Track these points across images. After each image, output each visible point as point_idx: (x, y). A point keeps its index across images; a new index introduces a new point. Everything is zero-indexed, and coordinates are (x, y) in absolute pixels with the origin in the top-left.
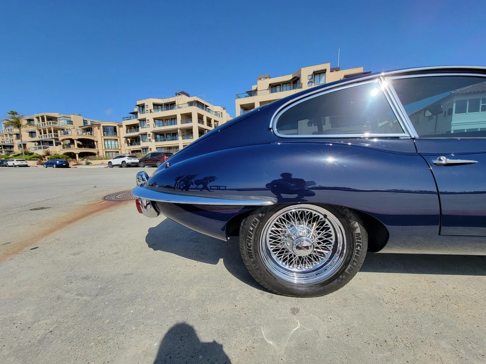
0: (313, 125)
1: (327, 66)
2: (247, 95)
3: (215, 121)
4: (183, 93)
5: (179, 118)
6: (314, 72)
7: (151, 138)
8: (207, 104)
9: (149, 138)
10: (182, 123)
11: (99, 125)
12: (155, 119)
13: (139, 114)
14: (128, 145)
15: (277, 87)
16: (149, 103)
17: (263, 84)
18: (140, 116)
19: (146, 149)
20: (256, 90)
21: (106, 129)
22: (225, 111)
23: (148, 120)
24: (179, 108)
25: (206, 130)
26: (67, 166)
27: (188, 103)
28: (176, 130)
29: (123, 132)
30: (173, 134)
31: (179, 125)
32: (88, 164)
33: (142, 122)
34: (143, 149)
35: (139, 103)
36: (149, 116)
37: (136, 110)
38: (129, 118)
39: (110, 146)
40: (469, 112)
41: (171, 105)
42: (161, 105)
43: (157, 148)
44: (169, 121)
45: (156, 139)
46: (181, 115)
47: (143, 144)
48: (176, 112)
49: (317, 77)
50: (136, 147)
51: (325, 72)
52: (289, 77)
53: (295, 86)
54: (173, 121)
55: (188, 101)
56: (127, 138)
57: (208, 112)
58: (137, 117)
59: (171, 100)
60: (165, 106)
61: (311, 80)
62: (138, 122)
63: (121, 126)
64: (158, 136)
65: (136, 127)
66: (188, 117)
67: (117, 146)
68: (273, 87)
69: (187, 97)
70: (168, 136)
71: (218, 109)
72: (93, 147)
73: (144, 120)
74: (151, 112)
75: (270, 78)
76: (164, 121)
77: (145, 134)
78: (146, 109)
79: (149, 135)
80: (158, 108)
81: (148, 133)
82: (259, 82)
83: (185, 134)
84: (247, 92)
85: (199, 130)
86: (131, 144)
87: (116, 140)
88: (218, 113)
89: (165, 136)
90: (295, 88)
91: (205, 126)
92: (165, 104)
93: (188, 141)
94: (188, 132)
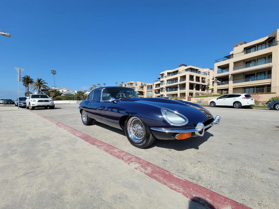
2: (225, 59)
3: (202, 78)
4: (183, 65)
5: (179, 79)
7: (165, 90)
8: (197, 68)
11: (146, 85)
12: (167, 80)
13: (161, 78)
14: (155, 94)
15: (252, 48)
16: (165, 73)
17: (238, 49)
18: (161, 80)
19: (162, 95)
20: (233, 55)
21: (148, 87)
23: (164, 81)
24: (180, 73)
25: (195, 84)
27: (185, 70)
28: (177, 85)
29: (154, 88)
30: (175, 88)
31: (179, 82)
35: (161, 73)
36: (165, 79)
37: (160, 76)
38: (157, 81)
39: (149, 94)
41: (176, 72)
42: (171, 73)
43: (167, 95)
44: (174, 81)
45: (167, 91)
46: (180, 77)
47: (161, 93)
48: (178, 76)
50: (159, 95)
54: (176, 80)
55: (185, 69)
56: (155, 90)
57: (199, 73)
59: (176, 69)
62: (160, 82)
63: (154, 85)
64: (168, 89)
65: (159, 85)
66: (184, 78)
67: (152, 94)
68: (247, 50)
69: (185, 67)
71: (206, 70)
72: (143, 95)
73: (162, 81)
74: (166, 77)
76: (172, 81)
77: (162, 88)
78: (164, 76)
80: (170, 75)
81: (164, 88)
82: (235, 48)
83: (182, 87)
84: (225, 57)
85: (190, 84)
86: (157, 93)
87: (152, 91)
88: (206, 73)
89: (172, 89)
90: (269, 46)
91: (195, 82)
92: (173, 72)
93: (183, 91)
94: (183, 86)
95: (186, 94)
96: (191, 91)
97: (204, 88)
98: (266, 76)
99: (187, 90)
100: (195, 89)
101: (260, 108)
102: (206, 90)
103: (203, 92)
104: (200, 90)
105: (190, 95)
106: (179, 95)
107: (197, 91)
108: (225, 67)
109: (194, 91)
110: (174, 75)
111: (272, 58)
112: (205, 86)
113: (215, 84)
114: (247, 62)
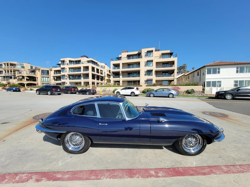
0: (147, 75)
1: (153, 49)
2: (117, 59)
3: (101, 70)
4: (85, 56)
5: (82, 69)
6: (147, 51)
7: (67, 77)
8: (97, 62)
9: (66, 77)
10: (83, 71)
11: (39, 69)
12: (69, 68)
13: (61, 65)
14: (55, 81)
15: (131, 57)
16: (67, 60)
17: (124, 55)
18: (62, 66)
19: (64, 83)
20: (121, 57)
21: (43, 72)
22: (106, 65)
23: (66, 69)
24: (83, 63)
25: (96, 75)
26: (19, 91)
27: (87, 61)
28: (81, 74)
29: (52, 74)
30: (79, 76)
31: (82, 72)
32: (31, 90)
33: (63, 69)
34: (63, 83)
35: (62, 59)
36: (67, 67)
37: (60, 63)
38: (56, 67)
39: (45, 80)
40: (212, 74)
41: (79, 62)
42: (73, 61)
43: (70, 83)
44: (77, 70)
45: (70, 79)
46: (83, 67)
47: (62, 81)
48: (81, 65)
49: (149, 54)
50: (59, 82)
51: (153, 52)
52: (136, 53)
53: (139, 57)
54: (79, 69)
55: (87, 60)
56: (54, 77)
57: (98, 66)
58: (60, 67)
59: (79, 59)
60: (76, 62)
61: (146, 55)
62: (61, 69)
63: (51, 70)
64: (71, 77)
65: (59, 71)
66: (87, 68)
67: (48, 80)
68: (129, 57)
69: (87, 58)
70: (76, 77)
71: (103, 64)
72: (35, 80)
73: (64, 68)
74: (68, 64)
75: (128, 52)
76: (74, 69)
77: (64, 75)
78: (65, 63)
79: (66, 76)
80: (72, 63)
81: (66, 75)
82: (122, 54)
83: (85, 76)
84: (117, 58)
85: (92, 75)
86: (56, 80)
87: (48, 77)
88: (103, 66)
89: (75, 77)
90: (139, 58)
91: (95, 73)
92: (75, 61)
93: (86, 80)
94: (87, 76)
95: (90, 83)
96: (93, 80)
97: (102, 79)
98: (137, 75)
99: (90, 80)
100: (96, 79)
101: (142, 96)
102: (103, 81)
103: (102, 82)
104: (100, 80)
105: (93, 84)
106: (83, 84)
107: (98, 81)
108: (117, 66)
109: (96, 81)
110: (76, 64)
111: (140, 65)
112: (102, 77)
113: (112, 77)
114: (129, 65)
